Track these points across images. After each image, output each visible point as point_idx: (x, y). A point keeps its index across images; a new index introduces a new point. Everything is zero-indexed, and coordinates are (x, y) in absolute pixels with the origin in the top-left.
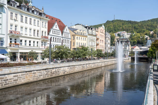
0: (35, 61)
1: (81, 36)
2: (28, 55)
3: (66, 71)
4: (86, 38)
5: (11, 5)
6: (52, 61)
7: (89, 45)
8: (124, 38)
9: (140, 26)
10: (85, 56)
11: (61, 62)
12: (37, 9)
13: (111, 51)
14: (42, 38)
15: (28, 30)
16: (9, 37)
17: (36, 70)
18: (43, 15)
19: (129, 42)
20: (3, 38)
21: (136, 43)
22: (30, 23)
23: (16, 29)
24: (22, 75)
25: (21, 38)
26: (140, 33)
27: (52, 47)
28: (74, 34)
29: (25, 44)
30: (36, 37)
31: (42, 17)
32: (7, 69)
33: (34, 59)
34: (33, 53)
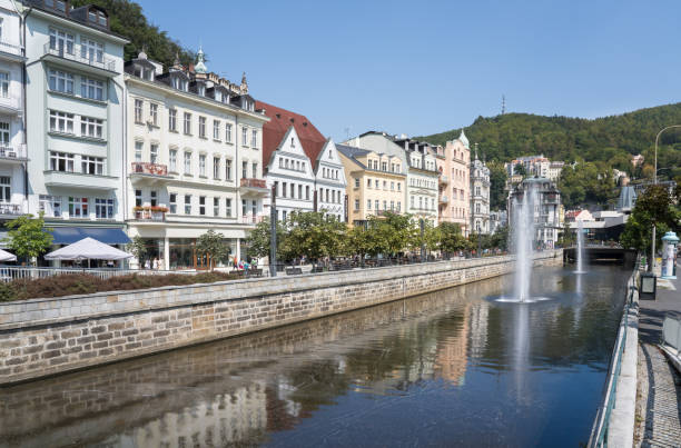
0: (222, 268)
1: (380, 176)
2: (200, 247)
3: (331, 303)
4: (402, 182)
5: (137, 74)
6: (280, 268)
7: (412, 209)
8: (540, 179)
10: (399, 247)
11: (313, 271)
12: (222, 84)
13: (491, 228)
14: (244, 185)
15: (195, 157)
16: (133, 185)
17: (228, 300)
18: (245, 104)
19: (558, 196)
20: (111, 191)
21: (583, 198)
22: (202, 135)
23: (153, 157)
24: (180, 316)
25: (171, 189)
27: (280, 217)
28: (359, 168)
29: (188, 209)
30: (223, 183)
31: (241, 111)
32: (131, 297)
33: (218, 262)
34: (216, 240)
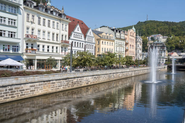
0: (54, 69)
1: (106, 40)
2: (47, 62)
3: (89, 82)
4: (113, 43)
5: (28, 5)
6: (73, 70)
7: (117, 51)
8: (159, 42)
9: (178, 28)
10: (112, 64)
11: (84, 71)
12: (56, 10)
13: (143, 58)
14: (62, 43)
15: (46, 33)
16: (25, 41)
17: (55, 80)
18: (63, 16)
19: (165, 48)
20: (18, 43)
21: (174, 49)
22: (49, 26)
23: (32, 33)
24: (39, 85)
25: (38, 43)
26: (180, 36)
27: (74, 53)
28: (99, 38)
29: (43, 50)
30: (55, 42)
31: (62, 19)
32: (23, 78)
33: (53, 67)
34: (52, 60)
